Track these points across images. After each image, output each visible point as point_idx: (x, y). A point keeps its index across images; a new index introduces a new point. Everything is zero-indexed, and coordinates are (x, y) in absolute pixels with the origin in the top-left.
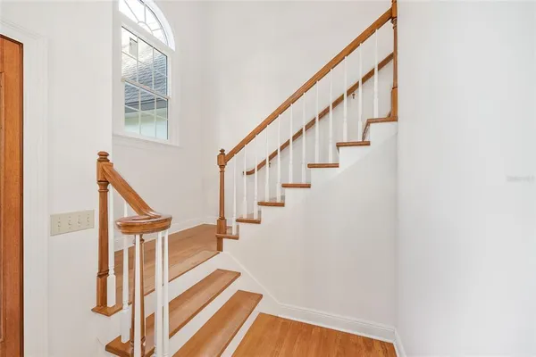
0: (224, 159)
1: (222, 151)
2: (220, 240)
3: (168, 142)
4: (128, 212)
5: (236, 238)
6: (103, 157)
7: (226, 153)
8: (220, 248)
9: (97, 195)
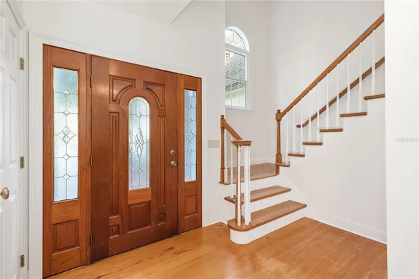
0: (280, 116)
1: (279, 111)
2: (277, 167)
3: (246, 109)
4: (232, 139)
5: (288, 166)
6: (222, 117)
7: (281, 112)
8: (277, 173)
9: (220, 134)
